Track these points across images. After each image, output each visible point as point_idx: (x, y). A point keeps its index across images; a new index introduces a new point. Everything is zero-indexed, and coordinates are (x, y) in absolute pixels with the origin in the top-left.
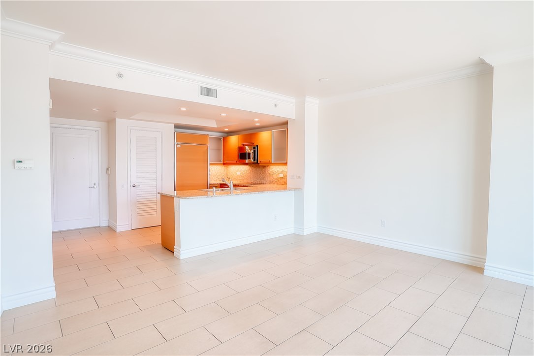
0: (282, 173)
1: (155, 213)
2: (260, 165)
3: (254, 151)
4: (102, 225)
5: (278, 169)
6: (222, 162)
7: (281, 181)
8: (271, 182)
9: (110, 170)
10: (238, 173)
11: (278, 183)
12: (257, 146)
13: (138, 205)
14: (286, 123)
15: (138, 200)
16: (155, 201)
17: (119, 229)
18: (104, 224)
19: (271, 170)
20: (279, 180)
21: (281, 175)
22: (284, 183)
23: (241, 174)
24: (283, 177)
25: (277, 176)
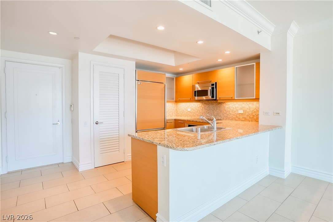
0: (241, 109)
1: (118, 149)
2: (219, 101)
3: (213, 88)
4: (65, 162)
5: (237, 106)
6: (175, 100)
7: (241, 117)
8: (227, 118)
9: (73, 107)
10: (189, 110)
11: (237, 119)
12: (216, 83)
13: (101, 143)
14: (257, 58)
15: (101, 138)
16: (118, 138)
17: (81, 168)
18: (68, 160)
19: (227, 106)
20: (238, 116)
21: (241, 112)
22: (244, 119)
23: (192, 111)
24: (243, 113)
25: (235, 113)
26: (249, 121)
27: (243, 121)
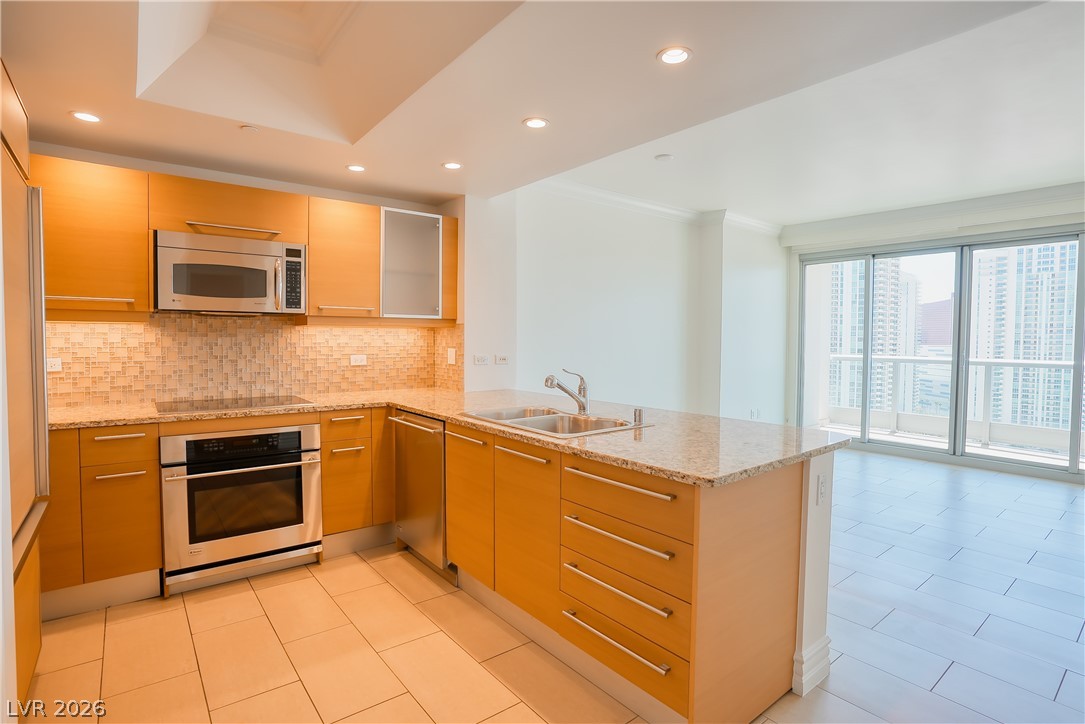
3: (293, 268)
20: (348, 374)
21: (359, 360)
22: (368, 385)
23: (77, 368)
24: (365, 363)
25: (339, 364)
26: (387, 388)
27: (366, 390)
